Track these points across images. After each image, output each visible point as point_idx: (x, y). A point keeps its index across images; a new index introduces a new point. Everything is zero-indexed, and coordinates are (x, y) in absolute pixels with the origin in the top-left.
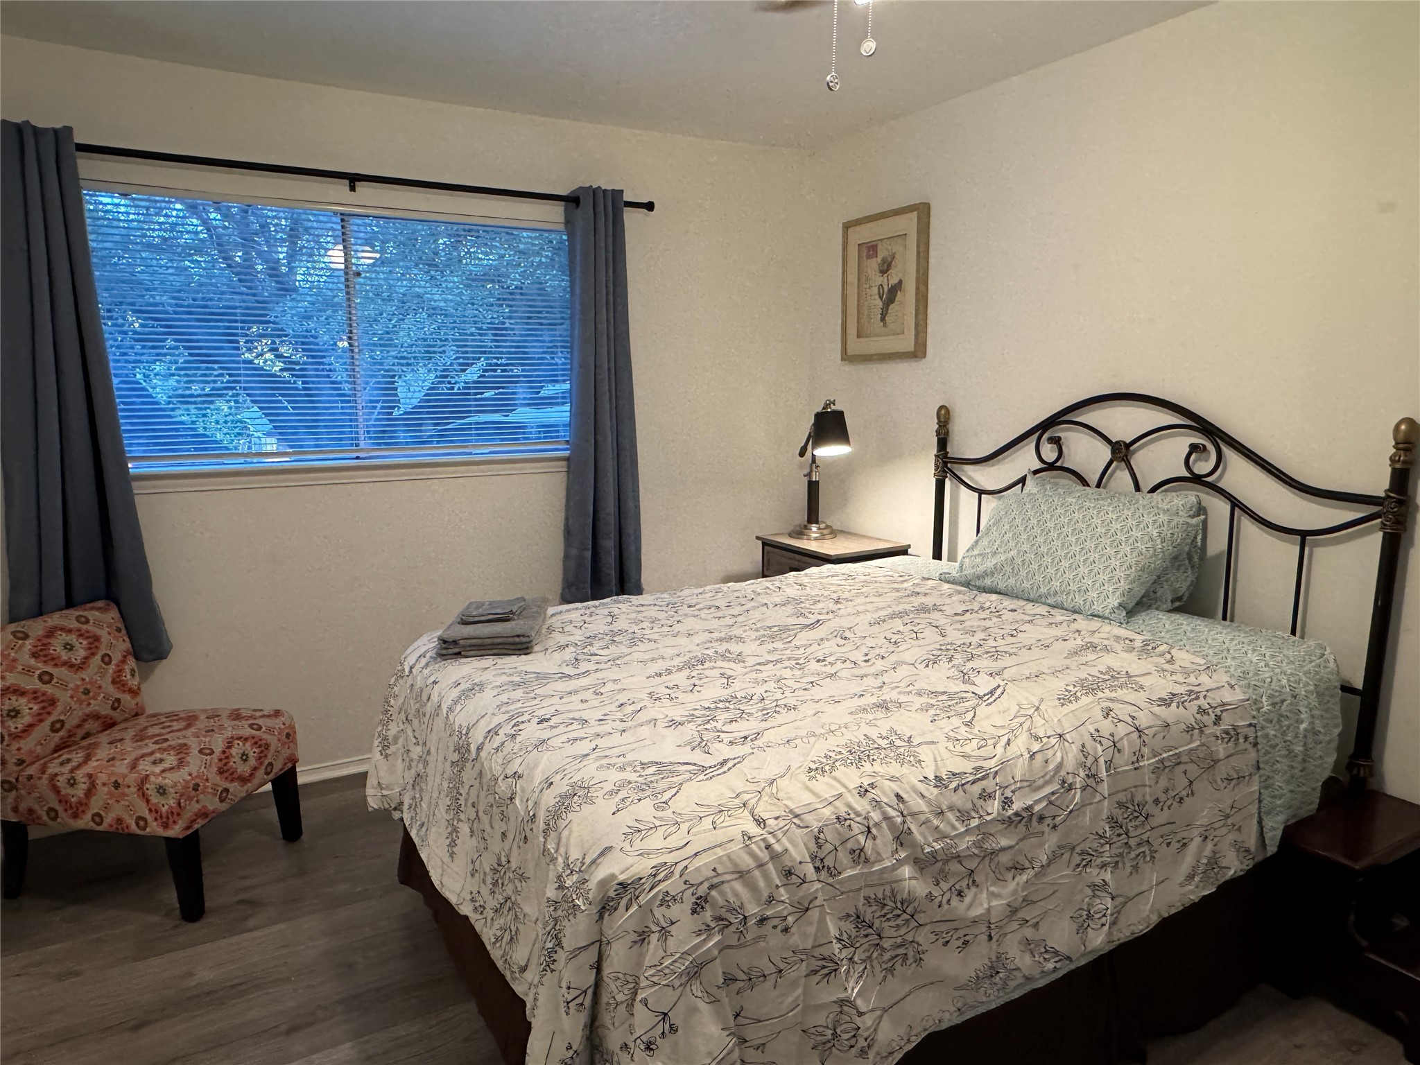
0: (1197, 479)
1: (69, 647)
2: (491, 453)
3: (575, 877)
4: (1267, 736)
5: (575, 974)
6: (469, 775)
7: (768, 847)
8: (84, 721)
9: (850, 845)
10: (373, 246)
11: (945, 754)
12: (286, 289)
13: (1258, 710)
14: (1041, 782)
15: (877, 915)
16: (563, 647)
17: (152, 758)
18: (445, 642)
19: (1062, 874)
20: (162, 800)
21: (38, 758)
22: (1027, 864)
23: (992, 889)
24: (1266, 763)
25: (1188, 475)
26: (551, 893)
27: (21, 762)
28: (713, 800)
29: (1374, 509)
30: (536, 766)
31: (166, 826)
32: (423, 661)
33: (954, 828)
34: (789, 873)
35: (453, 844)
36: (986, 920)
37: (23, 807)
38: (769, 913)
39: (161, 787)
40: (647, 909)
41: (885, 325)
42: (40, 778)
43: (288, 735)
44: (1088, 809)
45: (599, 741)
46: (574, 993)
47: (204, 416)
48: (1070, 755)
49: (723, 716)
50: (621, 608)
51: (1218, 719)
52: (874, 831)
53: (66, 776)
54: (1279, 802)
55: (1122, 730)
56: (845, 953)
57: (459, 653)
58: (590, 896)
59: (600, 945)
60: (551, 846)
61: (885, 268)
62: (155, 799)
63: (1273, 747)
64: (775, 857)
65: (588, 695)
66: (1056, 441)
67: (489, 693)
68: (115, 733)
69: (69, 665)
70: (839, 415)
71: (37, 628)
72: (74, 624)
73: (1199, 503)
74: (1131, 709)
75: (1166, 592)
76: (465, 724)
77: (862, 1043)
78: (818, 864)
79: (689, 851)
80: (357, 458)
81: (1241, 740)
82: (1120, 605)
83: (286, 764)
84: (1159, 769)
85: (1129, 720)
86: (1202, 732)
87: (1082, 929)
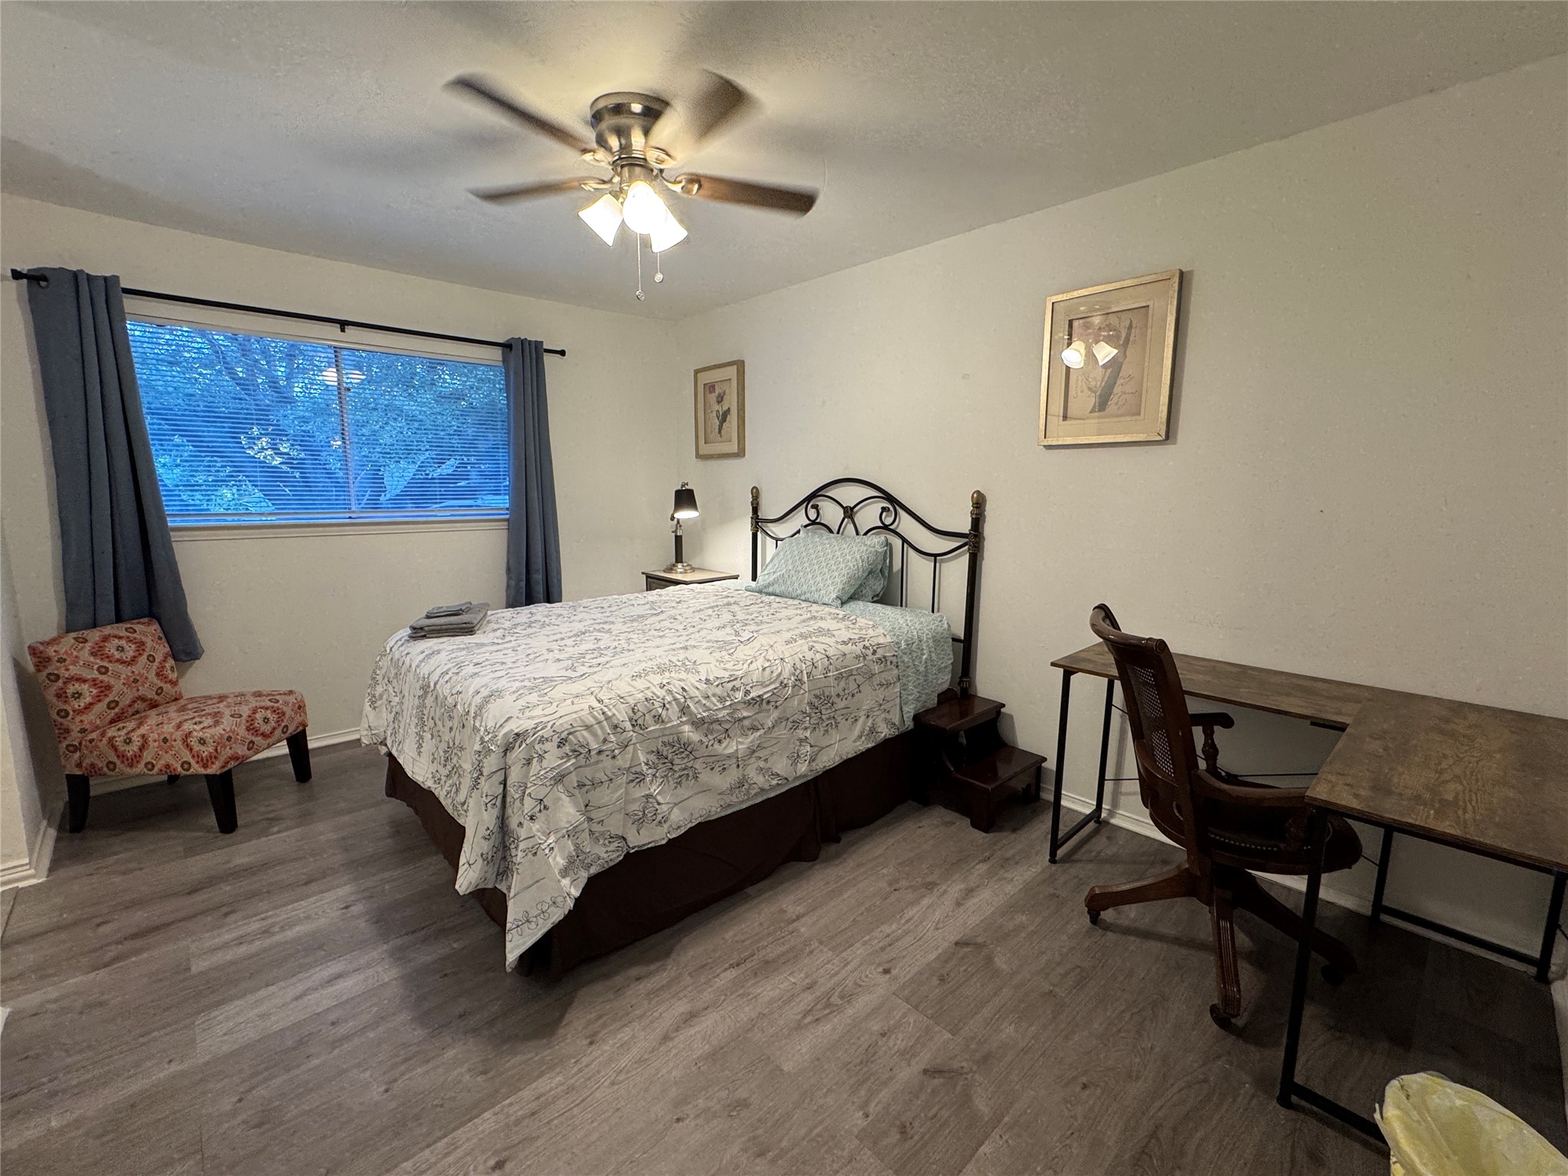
0: (886, 527)
1: (120, 649)
2: (451, 515)
3: (490, 736)
4: (903, 662)
5: (490, 787)
6: (429, 701)
7: (603, 713)
8: (134, 702)
9: (653, 713)
10: (360, 369)
11: (714, 668)
12: (285, 399)
13: (899, 648)
14: (768, 683)
15: (670, 751)
16: (495, 630)
17: (194, 721)
18: (414, 629)
19: (782, 732)
20: (203, 748)
21: (97, 728)
22: (760, 727)
23: (740, 740)
24: (904, 676)
25: (881, 525)
26: (477, 747)
27: (83, 731)
28: (574, 692)
29: (966, 540)
30: (470, 686)
31: (205, 766)
32: (400, 643)
33: (716, 705)
34: (616, 727)
35: (420, 746)
36: (733, 756)
37: (86, 762)
38: (604, 748)
39: (201, 739)
40: (531, 746)
41: (721, 436)
42: (101, 740)
43: (300, 707)
44: (796, 698)
45: (510, 671)
46: (490, 798)
47: (208, 500)
48: (787, 670)
49: (588, 657)
50: (540, 610)
51: (874, 652)
52: (667, 706)
53: (122, 738)
54: (911, 698)
55: (818, 656)
56: (650, 771)
57: (425, 636)
58: (499, 742)
59: (505, 769)
60: (477, 724)
61: (720, 399)
62: (197, 747)
63: (908, 667)
64: (607, 718)
65: (510, 651)
66: (815, 507)
67: (443, 654)
68: (161, 709)
69: (121, 661)
70: (690, 493)
71: (94, 635)
72: (123, 633)
73: (887, 540)
74: (825, 646)
75: (869, 592)
76: (427, 673)
77: (659, 817)
78: (634, 723)
79: (557, 715)
80: (350, 518)
81: (889, 663)
82: (837, 597)
83: (298, 727)
84: (838, 678)
85: (823, 652)
86: (865, 658)
87: (795, 763)
